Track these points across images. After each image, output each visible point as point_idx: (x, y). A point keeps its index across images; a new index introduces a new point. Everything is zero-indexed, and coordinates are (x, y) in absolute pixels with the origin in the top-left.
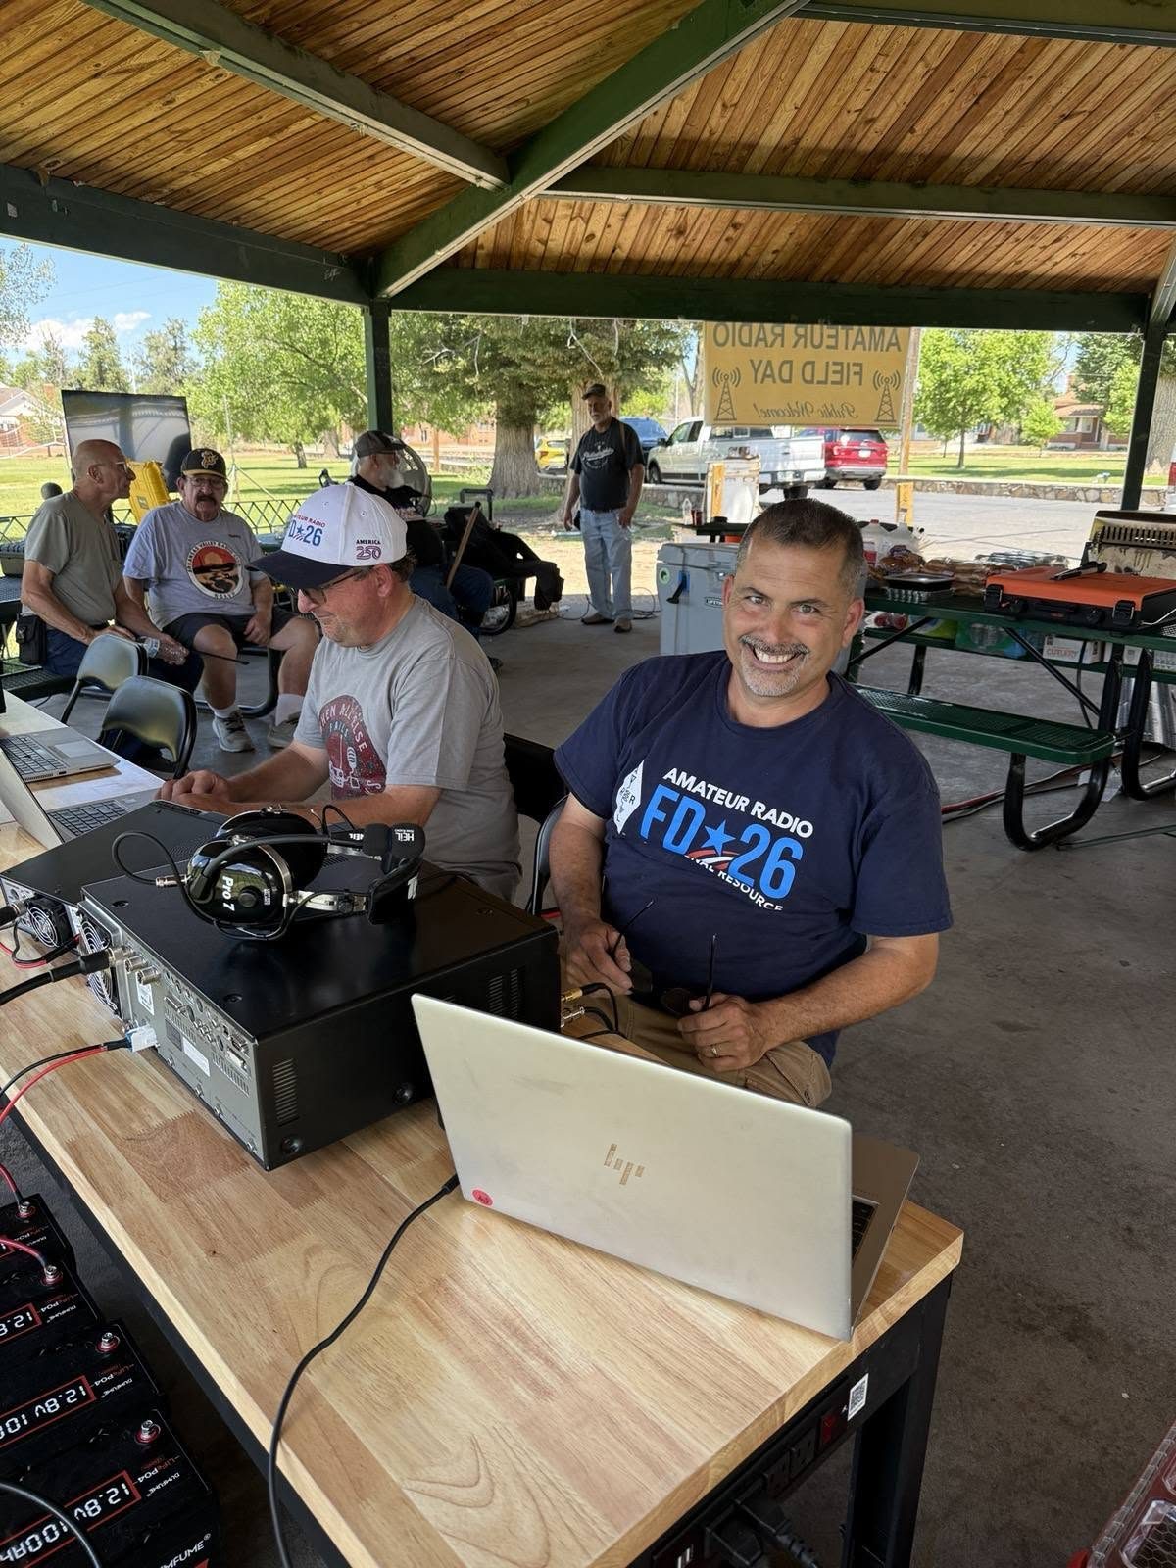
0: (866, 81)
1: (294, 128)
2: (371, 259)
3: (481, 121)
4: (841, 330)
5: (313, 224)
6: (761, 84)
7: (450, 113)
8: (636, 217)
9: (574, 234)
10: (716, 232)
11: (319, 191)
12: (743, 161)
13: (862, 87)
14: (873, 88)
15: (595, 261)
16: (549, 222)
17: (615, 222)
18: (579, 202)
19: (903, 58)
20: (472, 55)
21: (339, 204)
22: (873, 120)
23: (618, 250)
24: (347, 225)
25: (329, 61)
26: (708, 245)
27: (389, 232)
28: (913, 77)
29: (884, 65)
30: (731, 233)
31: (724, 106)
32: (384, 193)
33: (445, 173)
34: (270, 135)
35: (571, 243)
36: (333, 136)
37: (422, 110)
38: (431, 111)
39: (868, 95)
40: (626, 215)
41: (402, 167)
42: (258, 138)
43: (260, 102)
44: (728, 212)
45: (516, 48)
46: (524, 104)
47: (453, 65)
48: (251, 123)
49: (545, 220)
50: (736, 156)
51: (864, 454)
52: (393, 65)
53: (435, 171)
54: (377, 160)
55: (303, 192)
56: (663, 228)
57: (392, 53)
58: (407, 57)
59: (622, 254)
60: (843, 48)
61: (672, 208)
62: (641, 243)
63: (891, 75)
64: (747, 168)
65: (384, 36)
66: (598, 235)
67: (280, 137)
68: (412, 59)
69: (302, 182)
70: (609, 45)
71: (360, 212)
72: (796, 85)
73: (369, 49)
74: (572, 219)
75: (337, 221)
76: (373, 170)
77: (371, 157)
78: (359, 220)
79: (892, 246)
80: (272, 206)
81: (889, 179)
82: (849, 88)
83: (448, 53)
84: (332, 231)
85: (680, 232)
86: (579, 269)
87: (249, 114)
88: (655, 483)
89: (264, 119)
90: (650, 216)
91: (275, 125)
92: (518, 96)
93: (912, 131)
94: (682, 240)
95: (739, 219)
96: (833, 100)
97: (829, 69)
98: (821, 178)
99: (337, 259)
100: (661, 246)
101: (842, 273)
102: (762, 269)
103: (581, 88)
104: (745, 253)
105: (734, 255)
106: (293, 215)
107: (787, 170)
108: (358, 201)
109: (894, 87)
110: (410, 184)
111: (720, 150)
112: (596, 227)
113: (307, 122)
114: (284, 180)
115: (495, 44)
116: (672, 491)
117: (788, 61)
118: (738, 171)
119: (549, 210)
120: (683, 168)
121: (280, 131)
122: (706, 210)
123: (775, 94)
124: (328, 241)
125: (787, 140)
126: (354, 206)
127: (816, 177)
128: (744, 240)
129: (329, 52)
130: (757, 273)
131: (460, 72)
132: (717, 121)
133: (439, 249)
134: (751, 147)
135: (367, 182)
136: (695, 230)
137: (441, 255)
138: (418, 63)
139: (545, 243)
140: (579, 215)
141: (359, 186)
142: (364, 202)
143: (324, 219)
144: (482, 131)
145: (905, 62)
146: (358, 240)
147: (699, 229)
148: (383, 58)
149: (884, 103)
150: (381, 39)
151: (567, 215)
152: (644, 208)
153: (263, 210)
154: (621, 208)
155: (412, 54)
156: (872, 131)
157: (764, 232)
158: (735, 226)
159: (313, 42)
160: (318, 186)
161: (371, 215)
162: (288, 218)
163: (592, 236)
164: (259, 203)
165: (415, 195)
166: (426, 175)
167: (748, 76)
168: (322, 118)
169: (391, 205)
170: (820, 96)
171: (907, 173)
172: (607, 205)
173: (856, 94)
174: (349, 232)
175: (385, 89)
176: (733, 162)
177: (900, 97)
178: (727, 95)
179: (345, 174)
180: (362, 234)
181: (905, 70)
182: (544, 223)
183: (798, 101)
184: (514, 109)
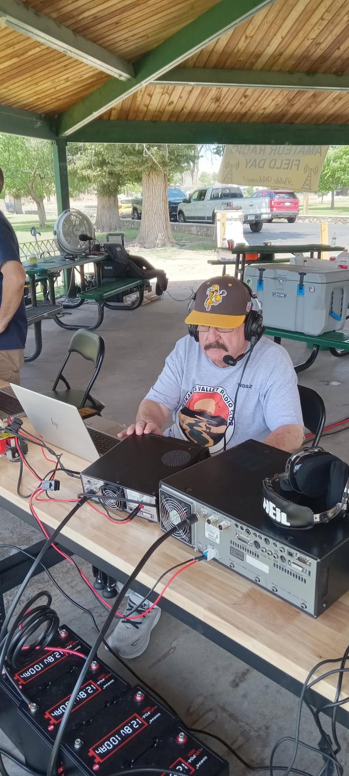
0: (318, 25)
1: (30, 53)
2: (56, 116)
3: (123, 47)
4: (294, 147)
5: (31, 100)
6: (265, 26)
7: (108, 44)
8: (196, 93)
9: (163, 101)
10: (236, 100)
11: (37, 83)
12: (253, 64)
13: (316, 28)
14: (321, 28)
15: (172, 114)
16: (151, 96)
17: (185, 95)
18: (167, 86)
19: (337, 14)
20: (125, 15)
21: (45, 90)
22: (319, 44)
23: (184, 110)
24: (47, 100)
25: (54, 20)
26: (231, 106)
27: (67, 103)
28: (342, 22)
29: (328, 17)
30: (243, 100)
31: (246, 37)
32: (69, 83)
33: (102, 73)
34: (18, 57)
35: (161, 106)
36: (49, 56)
37: (95, 42)
38: (99, 42)
39: (318, 31)
40: (191, 92)
41: (80, 70)
42: (12, 58)
43: (15, 40)
44: (242, 90)
45: (147, 11)
46: (146, 38)
47: (115, 19)
48: (9, 51)
49: (149, 95)
50: (249, 61)
51: (287, 204)
52: (85, 20)
53: (96, 72)
54: (69, 67)
55: (29, 84)
56: (209, 98)
57: (86, 14)
58: (93, 16)
59: (186, 111)
60: (309, 8)
61: (214, 89)
62: (197, 105)
63: (331, 21)
64: (254, 67)
65: (84, 6)
66: (175, 102)
67: (22, 57)
68: (95, 17)
69: (29, 79)
70: (192, 8)
71: (56, 93)
72: (283, 26)
73: (75, 13)
74: (162, 94)
75: (43, 98)
76: (65, 72)
77: (66, 66)
78: (54, 97)
79: (324, 105)
80: (12, 92)
81: (325, 72)
82: (310, 28)
83: (113, 14)
84: (40, 103)
85: (217, 99)
86: (163, 119)
87: (9, 46)
88: (182, 222)
89: (16, 49)
90: (203, 92)
91: (21, 52)
92: (144, 33)
93: (339, 48)
94: (217, 104)
95: (248, 93)
96: (301, 34)
97: (301, 18)
98: (291, 72)
99: (40, 117)
100: (207, 105)
101: (297, 118)
102: (257, 118)
103: (175, 29)
104: (249, 110)
105: (244, 111)
106: (21, 96)
107: (275, 68)
108: (55, 88)
109: (331, 28)
110: (82, 78)
111: (241, 59)
112: (174, 98)
113: (38, 49)
114: (20, 78)
115: (137, 9)
116: (193, 226)
117: (281, 15)
118: (250, 69)
119: (151, 90)
120: (222, 68)
121: (23, 54)
122: (232, 88)
123: (273, 31)
124: (37, 108)
125: (277, 53)
126: (53, 90)
127: (289, 71)
128: (250, 103)
129: (55, 15)
130: (254, 119)
131: (117, 23)
132: (242, 45)
133: (95, 111)
134: (259, 56)
135: (61, 78)
136: (225, 98)
137: (96, 115)
138: (97, 19)
139: (147, 106)
140: (167, 92)
141: (57, 80)
142: (58, 88)
143: (36, 97)
144: (123, 51)
145: (339, 15)
146: (51, 107)
147: (227, 98)
148: (80, 17)
149: (326, 36)
150: (82, 8)
151: (160, 92)
152: (200, 88)
153: (6, 94)
154: (188, 88)
155: (95, 15)
156: (319, 49)
157: (260, 99)
158: (245, 97)
159: (47, 10)
160: (36, 81)
161: (60, 94)
162: (18, 97)
163: (172, 102)
164: (7, 90)
165: (84, 84)
166: (91, 74)
167: (259, 23)
168: (45, 48)
169: (71, 89)
170: (294, 32)
171: (334, 70)
172: (182, 87)
173: (313, 31)
174: (48, 103)
175: (79, 32)
176: (248, 65)
177: (334, 33)
178: (248, 32)
179: (51, 74)
180: (54, 104)
181: (339, 19)
182: (148, 96)
183: (284, 34)
184: (140, 40)
